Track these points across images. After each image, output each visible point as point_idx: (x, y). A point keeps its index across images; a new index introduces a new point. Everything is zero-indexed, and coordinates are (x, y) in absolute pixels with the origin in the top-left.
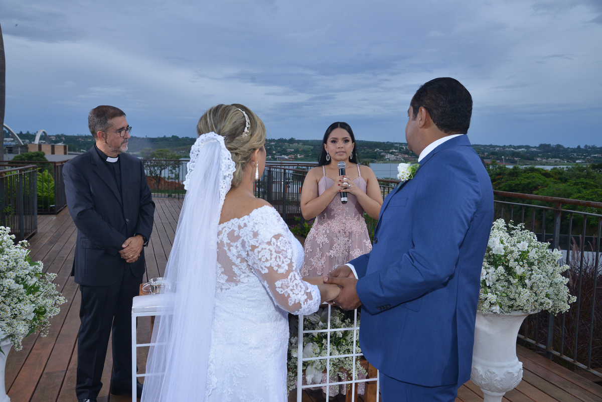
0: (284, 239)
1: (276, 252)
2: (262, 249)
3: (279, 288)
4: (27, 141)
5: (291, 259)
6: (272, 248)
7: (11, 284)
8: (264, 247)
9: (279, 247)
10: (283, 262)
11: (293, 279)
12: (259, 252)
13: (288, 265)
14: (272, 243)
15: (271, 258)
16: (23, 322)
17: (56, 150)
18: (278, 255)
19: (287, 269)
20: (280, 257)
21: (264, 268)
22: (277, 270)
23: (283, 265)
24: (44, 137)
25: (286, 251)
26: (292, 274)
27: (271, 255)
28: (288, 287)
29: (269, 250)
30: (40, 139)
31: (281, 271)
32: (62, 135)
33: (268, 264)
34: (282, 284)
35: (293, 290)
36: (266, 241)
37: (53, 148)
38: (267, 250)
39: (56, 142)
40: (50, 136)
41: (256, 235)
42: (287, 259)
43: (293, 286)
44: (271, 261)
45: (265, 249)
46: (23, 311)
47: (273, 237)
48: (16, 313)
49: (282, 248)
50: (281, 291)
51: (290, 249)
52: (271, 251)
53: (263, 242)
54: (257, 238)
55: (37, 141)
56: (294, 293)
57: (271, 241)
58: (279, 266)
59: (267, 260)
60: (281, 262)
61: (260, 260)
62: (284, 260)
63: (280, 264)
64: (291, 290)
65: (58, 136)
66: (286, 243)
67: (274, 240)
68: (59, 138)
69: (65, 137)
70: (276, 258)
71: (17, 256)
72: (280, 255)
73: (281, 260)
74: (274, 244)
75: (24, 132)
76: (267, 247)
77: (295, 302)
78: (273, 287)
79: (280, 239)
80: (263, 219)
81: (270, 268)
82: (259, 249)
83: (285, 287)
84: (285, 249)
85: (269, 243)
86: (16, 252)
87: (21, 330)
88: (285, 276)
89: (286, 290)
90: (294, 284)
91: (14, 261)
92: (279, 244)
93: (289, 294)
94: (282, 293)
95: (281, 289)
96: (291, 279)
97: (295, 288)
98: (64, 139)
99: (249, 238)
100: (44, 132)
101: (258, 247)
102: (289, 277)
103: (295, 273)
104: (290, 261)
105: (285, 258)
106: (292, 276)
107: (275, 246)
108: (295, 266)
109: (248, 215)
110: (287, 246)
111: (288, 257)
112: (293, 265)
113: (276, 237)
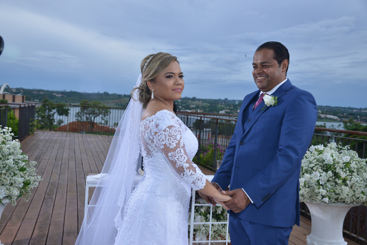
0: (175, 129)
1: (168, 136)
2: (161, 134)
3: (170, 157)
5: (179, 141)
6: (166, 133)
7: (11, 162)
8: (161, 133)
9: (171, 133)
10: (173, 142)
11: (179, 152)
12: (159, 136)
13: (176, 144)
14: (166, 131)
15: (166, 140)
16: (16, 188)
18: (170, 137)
19: (175, 146)
20: (171, 139)
21: (162, 145)
22: (169, 147)
23: (173, 144)
25: (176, 136)
27: (166, 137)
28: (175, 156)
29: (165, 134)
31: (171, 147)
33: (164, 143)
34: (172, 155)
35: (179, 158)
36: (163, 129)
38: (163, 135)
41: (157, 126)
42: (176, 141)
43: (179, 157)
44: (165, 141)
45: (162, 134)
46: (17, 181)
47: (168, 127)
48: (12, 182)
49: (172, 134)
50: (172, 159)
51: (179, 135)
52: (166, 135)
53: (161, 130)
54: (158, 128)
56: (179, 161)
57: (166, 129)
58: (170, 144)
59: (163, 141)
60: (172, 142)
61: (159, 140)
62: (174, 141)
63: (171, 143)
64: (178, 159)
66: (176, 131)
67: (168, 129)
70: (169, 139)
72: (171, 138)
73: (172, 140)
74: (168, 131)
76: (164, 133)
77: (180, 166)
78: (167, 156)
79: (172, 129)
80: (162, 117)
81: (165, 145)
82: (159, 134)
83: (174, 157)
84: (175, 135)
85: (165, 131)
87: (15, 193)
88: (174, 150)
89: (174, 158)
90: (179, 155)
92: (171, 132)
93: (176, 161)
94: (172, 160)
95: (171, 158)
96: (178, 152)
97: (180, 157)
99: (153, 128)
101: (158, 133)
102: (177, 151)
103: (180, 148)
104: (178, 142)
105: (175, 140)
106: (178, 150)
107: (168, 133)
108: (182, 145)
109: (155, 114)
110: (177, 133)
111: (177, 139)
112: (180, 144)
113: (170, 127)
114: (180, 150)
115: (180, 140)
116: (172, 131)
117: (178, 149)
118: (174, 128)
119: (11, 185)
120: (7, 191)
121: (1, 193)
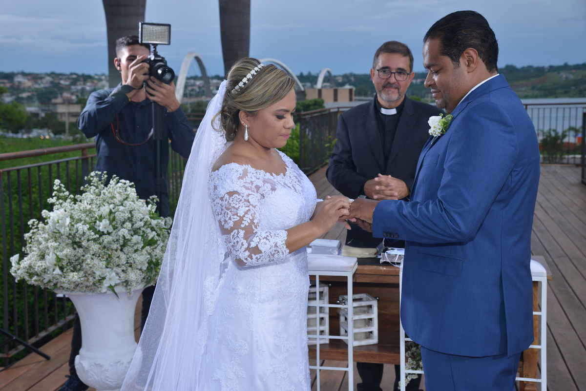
0: (238, 197)
4: (309, 84)
5: (242, 218)
6: (224, 203)
10: (230, 219)
11: (235, 235)
12: (215, 206)
13: (235, 222)
14: (224, 199)
15: (221, 213)
16: (138, 271)
17: (339, 96)
19: (232, 226)
20: (227, 214)
23: (229, 221)
24: (329, 78)
25: (237, 209)
26: (236, 231)
27: (222, 210)
28: (230, 243)
29: (221, 205)
30: (324, 81)
31: (226, 226)
32: (351, 75)
33: (219, 218)
34: (227, 240)
36: (220, 196)
37: (336, 92)
38: (219, 205)
39: (342, 84)
40: (335, 77)
41: (215, 188)
42: (235, 217)
43: (234, 243)
44: (220, 216)
45: (218, 204)
46: (136, 261)
47: (227, 193)
48: (131, 261)
49: (232, 205)
51: (243, 207)
53: (218, 197)
54: (215, 192)
55: (319, 85)
57: (224, 197)
58: (225, 222)
60: (228, 218)
61: (215, 213)
62: (232, 217)
63: (227, 220)
64: (233, 246)
65: (345, 76)
66: (241, 200)
67: (227, 196)
68: (347, 79)
69: (355, 76)
70: (225, 213)
71: (132, 208)
72: (228, 212)
73: (229, 216)
74: (226, 200)
75: (305, 73)
76: (221, 202)
79: (233, 197)
81: (220, 222)
84: (237, 207)
85: (222, 199)
86: (131, 204)
88: (230, 231)
89: (229, 245)
90: (235, 241)
91: (129, 212)
92: (230, 202)
93: (231, 250)
96: (233, 236)
97: (236, 245)
98: (352, 79)
99: (212, 191)
100: (328, 72)
102: (232, 234)
103: (240, 230)
104: (238, 218)
105: (234, 215)
106: (235, 233)
107: (226, 203)
108: (245, 223)
110: (241, 204)
111: (239, 215)
112: (243, 222)
113: (231, 194)
114: (238, 232)
115: (244, 216)
116: (233, 201)
117: (234, 232)
118: (237, 195)
119: (131, 266)
120: (122, 275)
121: (112, 277)
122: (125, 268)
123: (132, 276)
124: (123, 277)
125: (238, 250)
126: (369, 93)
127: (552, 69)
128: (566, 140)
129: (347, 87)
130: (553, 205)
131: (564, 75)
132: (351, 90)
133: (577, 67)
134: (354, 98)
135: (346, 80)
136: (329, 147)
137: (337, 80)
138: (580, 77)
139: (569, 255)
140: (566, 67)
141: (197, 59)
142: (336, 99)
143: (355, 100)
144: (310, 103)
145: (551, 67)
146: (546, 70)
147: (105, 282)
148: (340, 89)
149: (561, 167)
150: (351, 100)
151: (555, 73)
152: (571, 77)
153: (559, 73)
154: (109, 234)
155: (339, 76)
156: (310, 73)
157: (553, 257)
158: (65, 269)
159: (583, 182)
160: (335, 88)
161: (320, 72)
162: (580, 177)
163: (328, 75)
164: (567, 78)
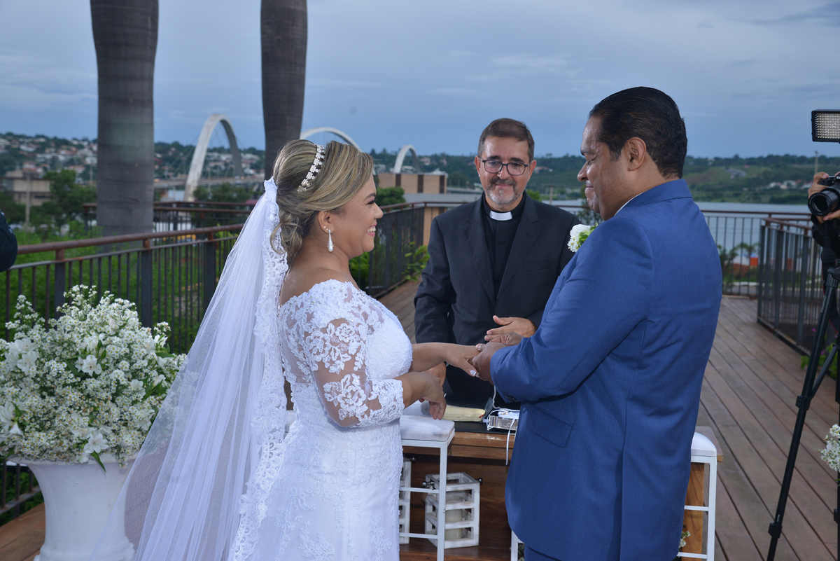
0: (348, 327)
1: (331, 342)
2: (315, 337)
3: (328, 393)
4: (383, 167)
5: (353, 356)
6: (327, 337)
8: (317, 335)
9: (338, 337)
10: (339, 358)
11: (348, 383)
12: (311, 341)
13: (346, 363)
14: (328, 330)
15: (324, 351)
16: (136, 432)
17: (426, 185)
18: (333, 347)
19: (343, 368)
20: (335, 351)
21: (314, 364)
22: (329, 369)
23: (338, 362)
24: (411, 160)
25: (347, 344)
26: (348, 376)
27: (325, 346)
28: (338, 393)
29: (323, 339)
30: (405, 163)
31: (333, 369)
32: (443, 156)
33: (318, 358)
34: (331, 389)
35: (346, 398)
36: (321, 327)
37: (421, 179)
38: (320, 340)
39: (431, 169)
40: (421, 157)
41: (310, 317)
42: (346, 355)
43: (347, 394)
44: (323, 355)
45: (318, 337)
46: (134, 418)
47: (332, 322)
48: (127, 417)
49: (341, 339)
50: (330, 398)
51: (355, 343)
52: (325, 341)
53: (317, 328)
54: (310, 322)
55: (398, 168)
56: (346, 404)
57: (327, 327)
58: (332, 362)
59: (318, 353)
60: (336, 357)
61: (311, 351)
62: (341, 356)
63: (334, 359)
64: (343, 398)
65: (435, 158)
66: (351, 332)
67: (332, 326)
68: (437, 161)
69: (449, 158)
70: (330, 351)
71: (131, 340)
72: (336, 348)
73: (337, 354)
74: (331, 332)
75: (378, 151)
76: (322, 335)
77: (348, 415)
78: (322, 391)
79: (341, 327)
80: (323, 297)
81: (321, 364)
82: (312, 337)
83: (335, 393)
84: (347, 341)
85: (324, 330)
86: (129, 335)
87: (127, 441)
89: (336, 397)
90: (349, 391)
92: (337, 333)
93: (339, 403)
94: (331, 400)
95: (329, 395)
96: (345, 383)
97: (349, 396)
98: (445, 162)
100: (411, 150)
101: (310, 334)
102: (343, 380)
103: (354, 375)
104: (350, 358)
105: (344, 353)
106: (347, 379)
107: (331, 335)
108: (358, 365)
109: (307, 291)
110: (352, 338)
111: (350, 352)
112: (356, 363)
113: (337, 322)
114: (352, 379)
115: (356, 354)
116: (340, 332)
117: (346, 377)
118: (345, 325)
119: (125, 424)
120: (113, 437)
121: (97, 440)
122: (116, 428)
123: (127, 439)
124: (113, 440)
125: (353, 405)
126: (468, 182)
127: (718, 162)
128: (737, 260)
129: (438, 173)
130: (718, 352)
131: (733, 171)
132: (442, 178)
133: (751, 161)
134: (446, 188)
135: (435, 163)
136: (411, 257)
137: (423, 162)
138: (755, 176)
139: (740, 424)
140: (736, 161)
141: (225, 123)
142: (420, 190)
143: (448, 192)
144: (385, 193)
145: (717, 159)
146: (710, 163)
147: (86, 447)
148: (427, 175)
149: (730, 298)
150: (442, 191)
151: (723, 168)
152: (744, 174)
153: (727, 168)
154: (96, 376)
155: (427, 157)
156: (385, 150)
157: (718, 426)
158: (28, 427)
159: (759, 321)
160: (421, 173)
161: (400, 150)
162: (755, 315)
163: (410, 154)
164: (737, 176)
